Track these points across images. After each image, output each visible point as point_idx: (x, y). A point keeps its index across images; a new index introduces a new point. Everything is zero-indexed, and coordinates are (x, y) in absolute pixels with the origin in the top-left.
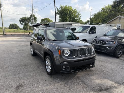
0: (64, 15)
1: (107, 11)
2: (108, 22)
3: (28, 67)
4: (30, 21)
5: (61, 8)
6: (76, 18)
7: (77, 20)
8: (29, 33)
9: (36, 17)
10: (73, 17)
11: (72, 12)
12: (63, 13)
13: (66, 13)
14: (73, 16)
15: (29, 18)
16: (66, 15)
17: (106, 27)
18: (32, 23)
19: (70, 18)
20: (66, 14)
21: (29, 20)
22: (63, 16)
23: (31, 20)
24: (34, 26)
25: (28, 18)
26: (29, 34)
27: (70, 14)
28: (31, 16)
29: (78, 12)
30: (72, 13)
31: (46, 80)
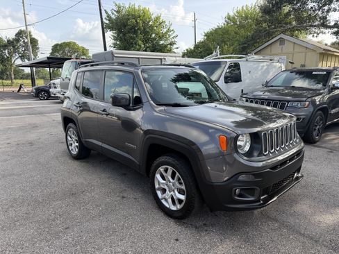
0: (129, 32)
1: (240, 22)
2: (255, 51)
3: (85, 197)
4: (16, 50)
5: (118, 12)
6: (161, 42)
7: (166, 46)
8: (21, 87)
9: (34, 39)
10: (154, 39)
11: (150, 23)
12: (125, 25)
13: (133, 27)
14: (153, 35)
15: (12, 42)
16: (135, 32)
17: (262, 64)
18: (22, 57)
19: (146, 41)
20: (134, 30)
21: (14, 47)
22: (124, 35)
23: (18, 48)
24: (33, 67)
25: (8, 41)
26: (19, 91)
27: (144, 29)
28: (20, 34)
29: (167, 23)
30: (152, 27)
31: (177, 240)
